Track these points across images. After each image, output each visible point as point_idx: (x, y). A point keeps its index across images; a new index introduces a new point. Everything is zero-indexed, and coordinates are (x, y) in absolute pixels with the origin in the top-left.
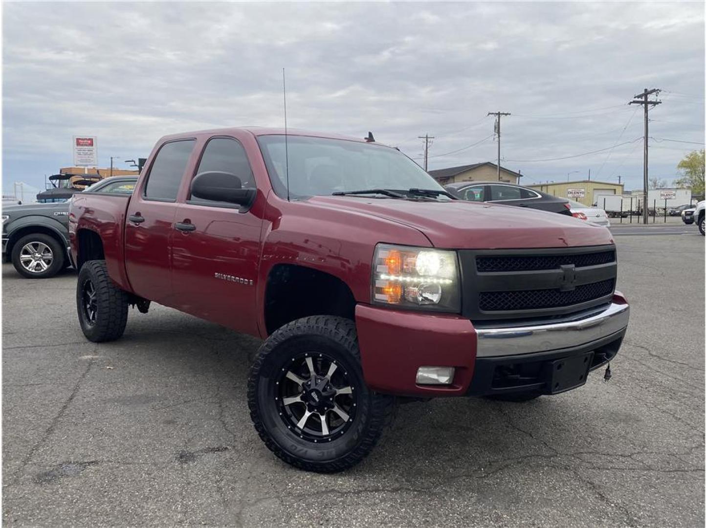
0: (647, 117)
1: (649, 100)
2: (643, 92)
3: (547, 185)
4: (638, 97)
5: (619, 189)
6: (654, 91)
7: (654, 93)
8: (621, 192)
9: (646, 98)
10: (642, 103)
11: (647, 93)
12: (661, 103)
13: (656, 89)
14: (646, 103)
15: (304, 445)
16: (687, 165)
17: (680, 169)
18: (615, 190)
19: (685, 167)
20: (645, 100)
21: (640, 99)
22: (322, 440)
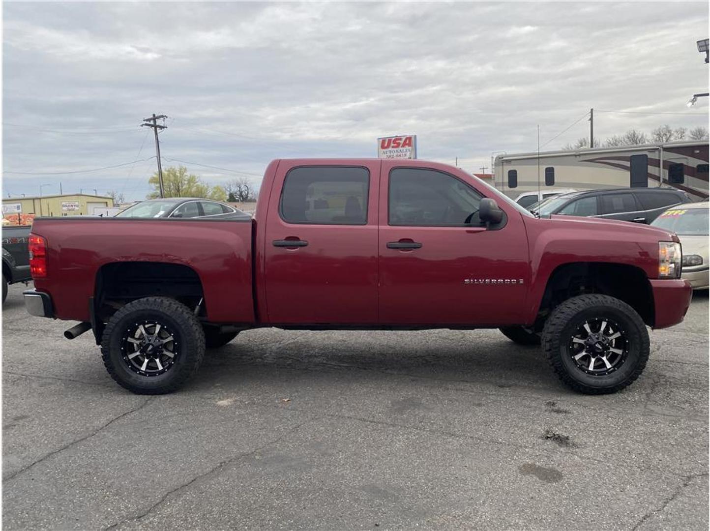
0: (157, 139)
1: (157, 124)
2: (152, 117)
3: (40, 199)
4: (147, 120)
5: (110, 202)
6: (162, 116)
7: (162, 119)
8: (112, 204)
9: (155, 122)
10: (152, 126)
11: (155, 118)
12: (166, 127)
13: (164, 115)
14: (156, 126)
15: (601, 378)
16: (156, 181)
17: (151, 184)
18: (106, 203)
19: (154, 182)
20: (154, 123)
21: (148, 122)
22: (610, 372)
